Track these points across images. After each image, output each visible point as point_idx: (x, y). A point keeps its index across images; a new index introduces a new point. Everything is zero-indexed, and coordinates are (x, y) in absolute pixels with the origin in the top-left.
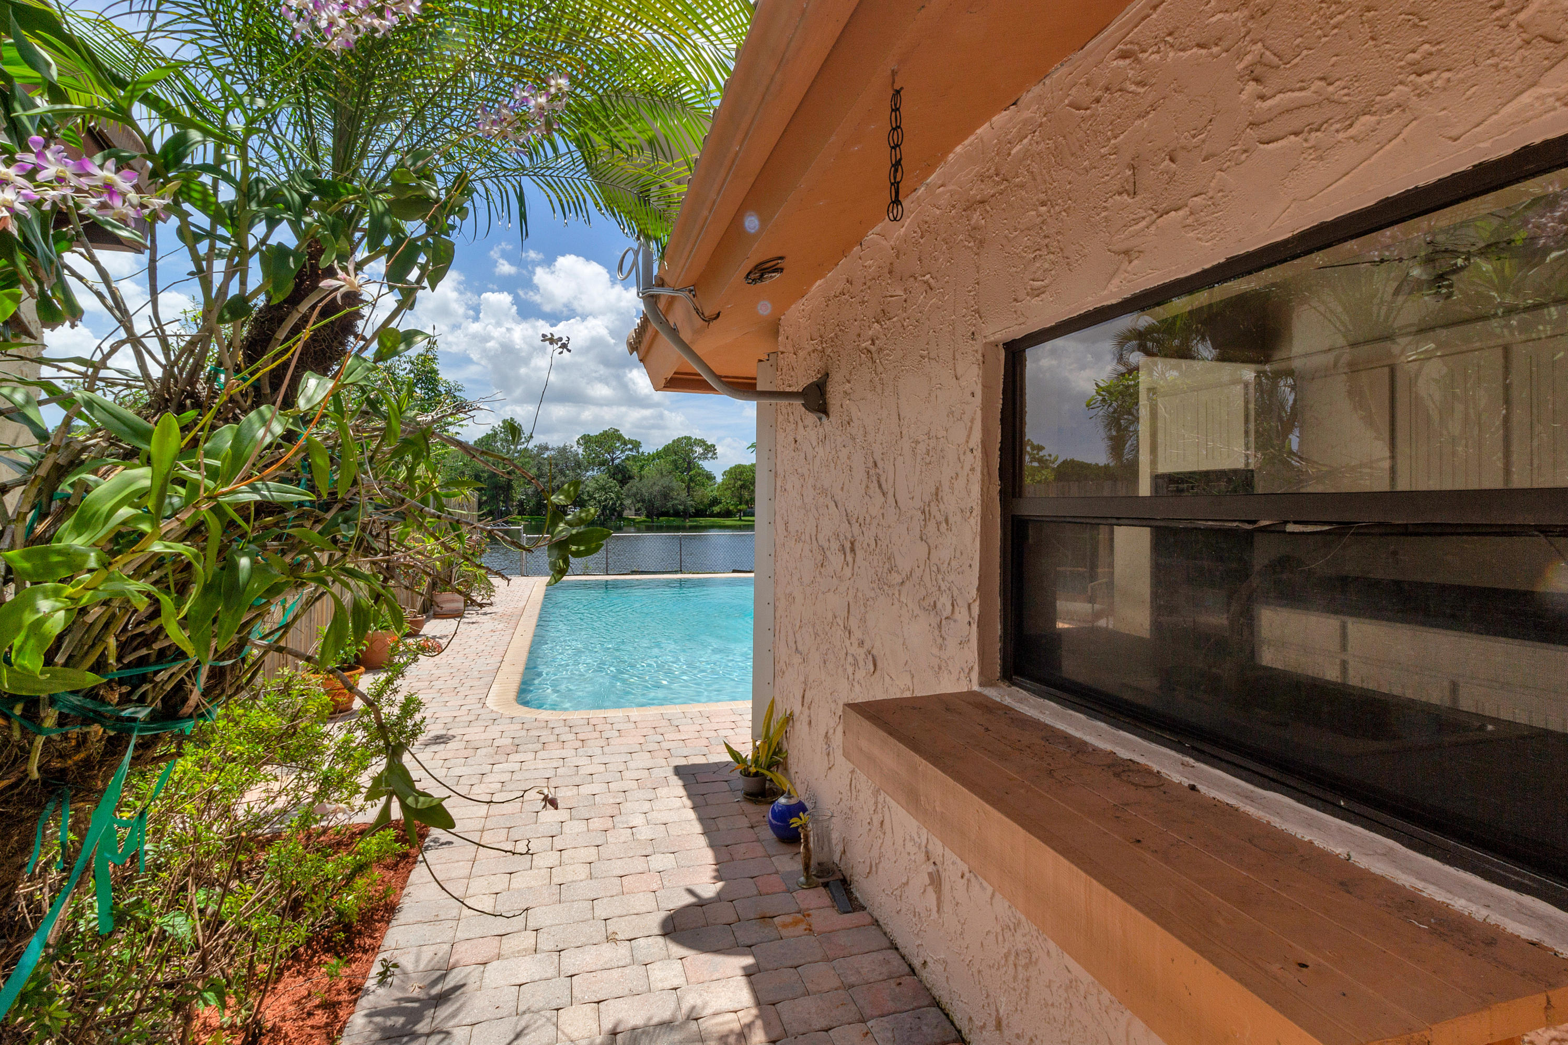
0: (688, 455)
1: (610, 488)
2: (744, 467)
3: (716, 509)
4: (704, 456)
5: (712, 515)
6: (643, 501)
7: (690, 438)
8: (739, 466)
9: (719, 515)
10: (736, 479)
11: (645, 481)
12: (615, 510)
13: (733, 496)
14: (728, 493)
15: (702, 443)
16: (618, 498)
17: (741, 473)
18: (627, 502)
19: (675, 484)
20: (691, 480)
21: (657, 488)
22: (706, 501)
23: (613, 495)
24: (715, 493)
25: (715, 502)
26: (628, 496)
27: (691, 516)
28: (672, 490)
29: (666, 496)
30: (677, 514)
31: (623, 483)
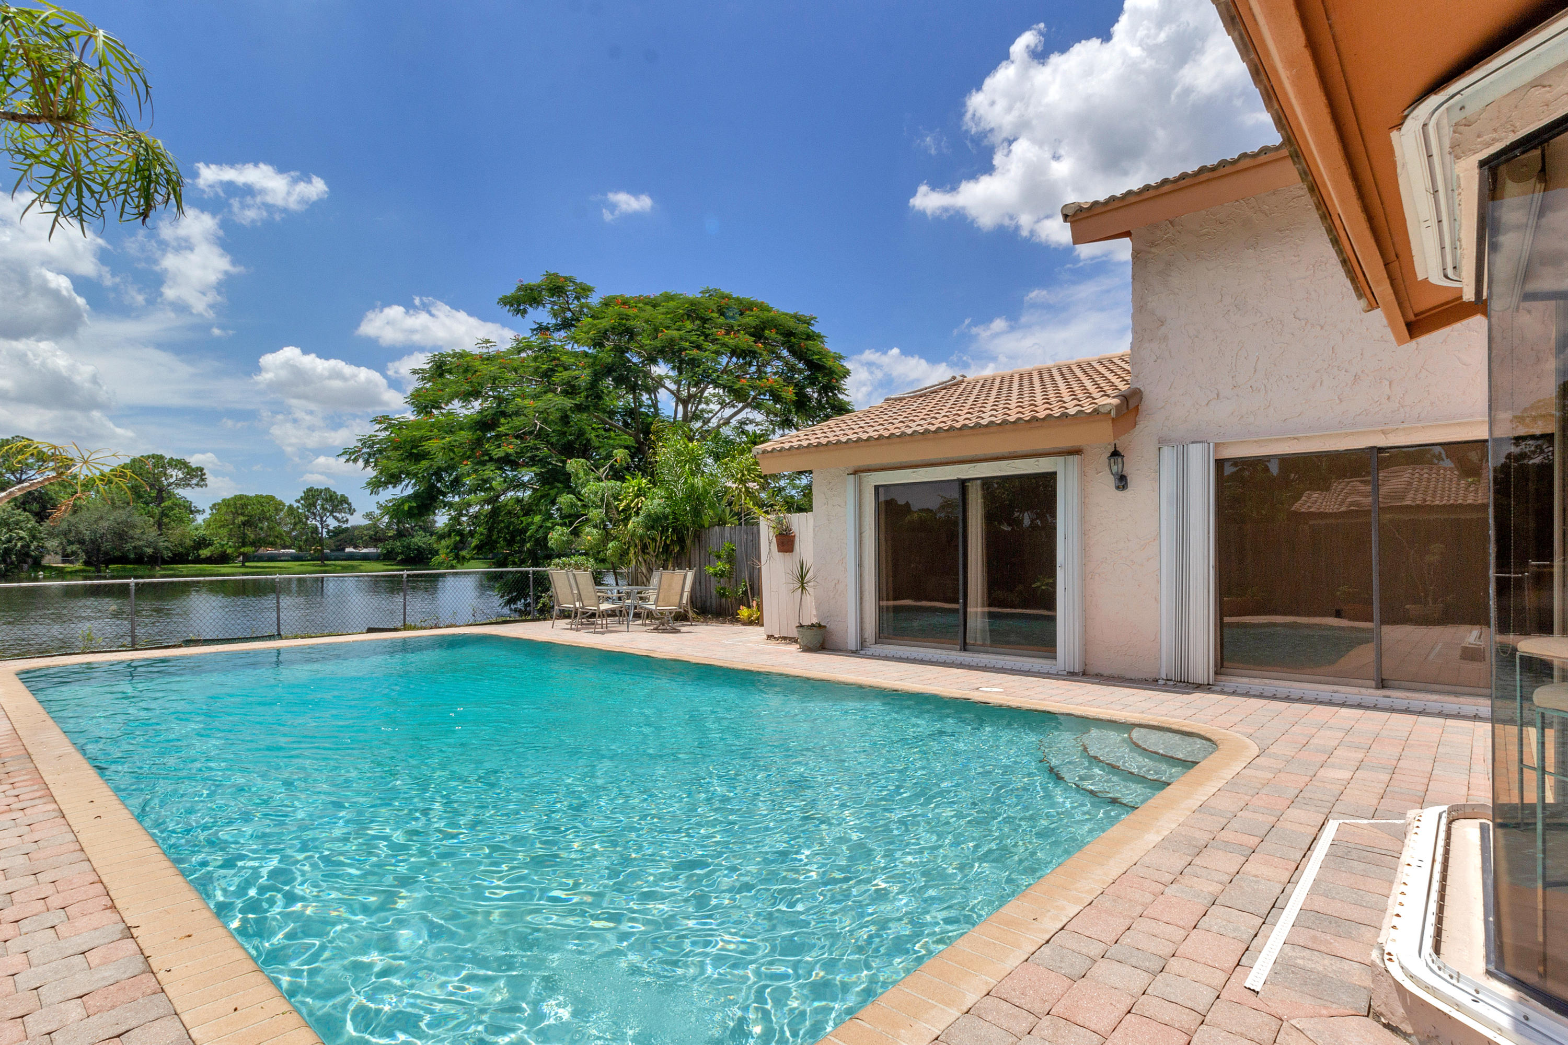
0: (157, 480)
1: (17, 523)
2: (248, 498)
3: (205, 553)
4: (184, 483)
5: (198, 560)
6: (82, 542)
7: (162, 457)
8: (241, 497)
9: (209, 560)
10: (236, 514)
11: (84, 514)
12: (28, 555)
13: (230, 536)
14: (224, 532)
15: (181, 464)
16: (34, 537)
17: (244, 506)
18: (52, 544)
19: (137, 518)
20: (163, 514)
21: (106, 524)
22: (188, 543)
23: (22, 534)
24: (202, 532)
25: (202, 543)
26: (51, 535)
27: (165, 562)
28: (134, 526)
29: (121, 536)
30: (140, 559)
31: (41, 516)
